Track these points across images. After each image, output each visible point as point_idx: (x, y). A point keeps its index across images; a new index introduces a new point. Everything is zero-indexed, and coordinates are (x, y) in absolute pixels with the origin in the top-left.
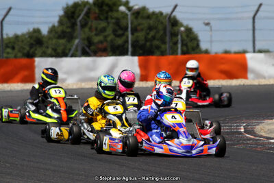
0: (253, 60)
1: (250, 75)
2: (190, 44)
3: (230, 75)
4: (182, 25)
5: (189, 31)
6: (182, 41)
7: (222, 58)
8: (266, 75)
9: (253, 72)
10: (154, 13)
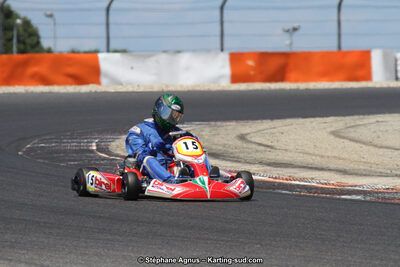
0: (107, 62)
1: (104, 80)
2: (28, 41)
3: (79, 80)
4: (18, 17)
5: (27, 23)
6: (18, 36)
7: (69, 59)
9: (107, 76)
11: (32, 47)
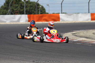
0: (61, 16)
1: (61, 20)
2: (43, 11)
3: (55, 20)
4: (40, 5)
5: (42, 7)
6: (41, 10)
7: (52, 15)
8: (65, 20)
9: (61, 19)
10: (32, 2)
11: (44, 12)
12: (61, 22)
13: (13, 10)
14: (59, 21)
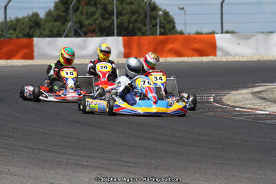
0: (221, 40)
1: (219, 53)
2: (167, 26)
4: (160, 10)
5: (166, 14)
6: (160, 23)
7: (195, 39)
8: (232, 52)
9: (221, 50)
11: (170, 30)
12: (219, 57)
13: (81, 25)
14: (215, 55)
